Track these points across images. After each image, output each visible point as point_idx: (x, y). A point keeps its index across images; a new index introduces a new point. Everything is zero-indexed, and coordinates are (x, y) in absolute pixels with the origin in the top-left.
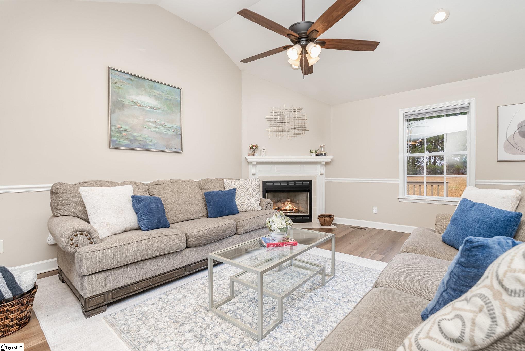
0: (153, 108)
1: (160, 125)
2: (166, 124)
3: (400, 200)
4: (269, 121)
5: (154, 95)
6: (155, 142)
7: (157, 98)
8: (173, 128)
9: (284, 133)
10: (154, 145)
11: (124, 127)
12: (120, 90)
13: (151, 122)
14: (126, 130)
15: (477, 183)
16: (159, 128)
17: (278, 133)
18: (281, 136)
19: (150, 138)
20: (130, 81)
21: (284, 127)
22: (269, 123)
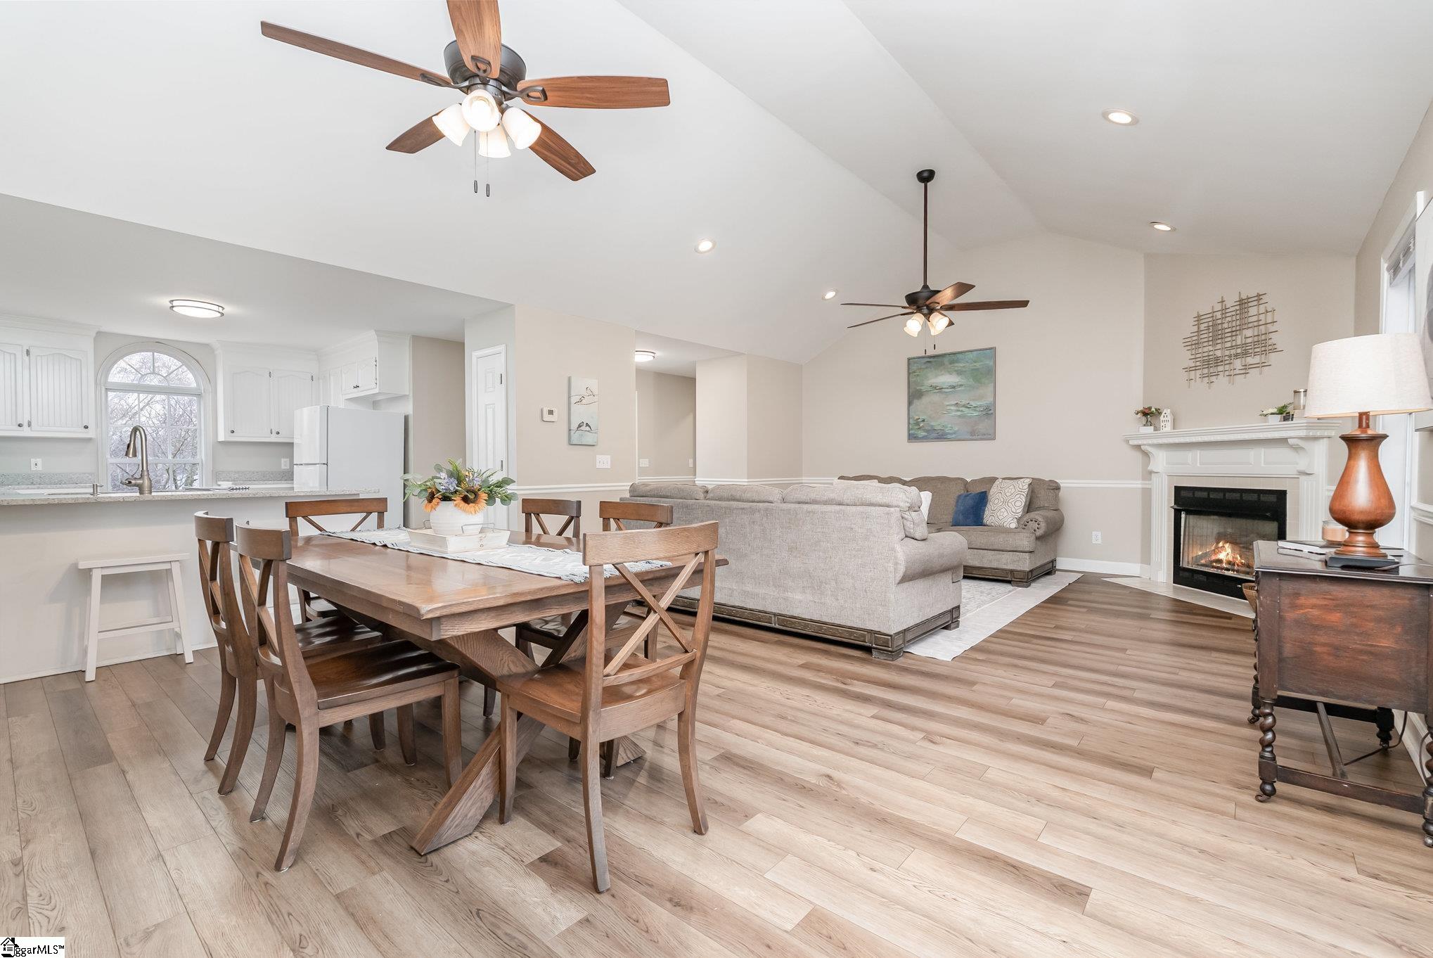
0: (954, 387)
1: (964, 406)
2: (972, 403)
4: (1189, 348)
5: (956, 371)
6: (956, 429)
7: (959, 373)
8: (981, 406)
9: (1220, 368)
10: (955, 433)
11: (922, 417)
12: (918, 378)
13: (952, 405)
14: (923, 421)
16: (962, 411)
17: (1206, 371)
18: (1213, 379)
19: (950, 425)
20: (929, 365)
21: (1219, 353)
22: (1189, 352)
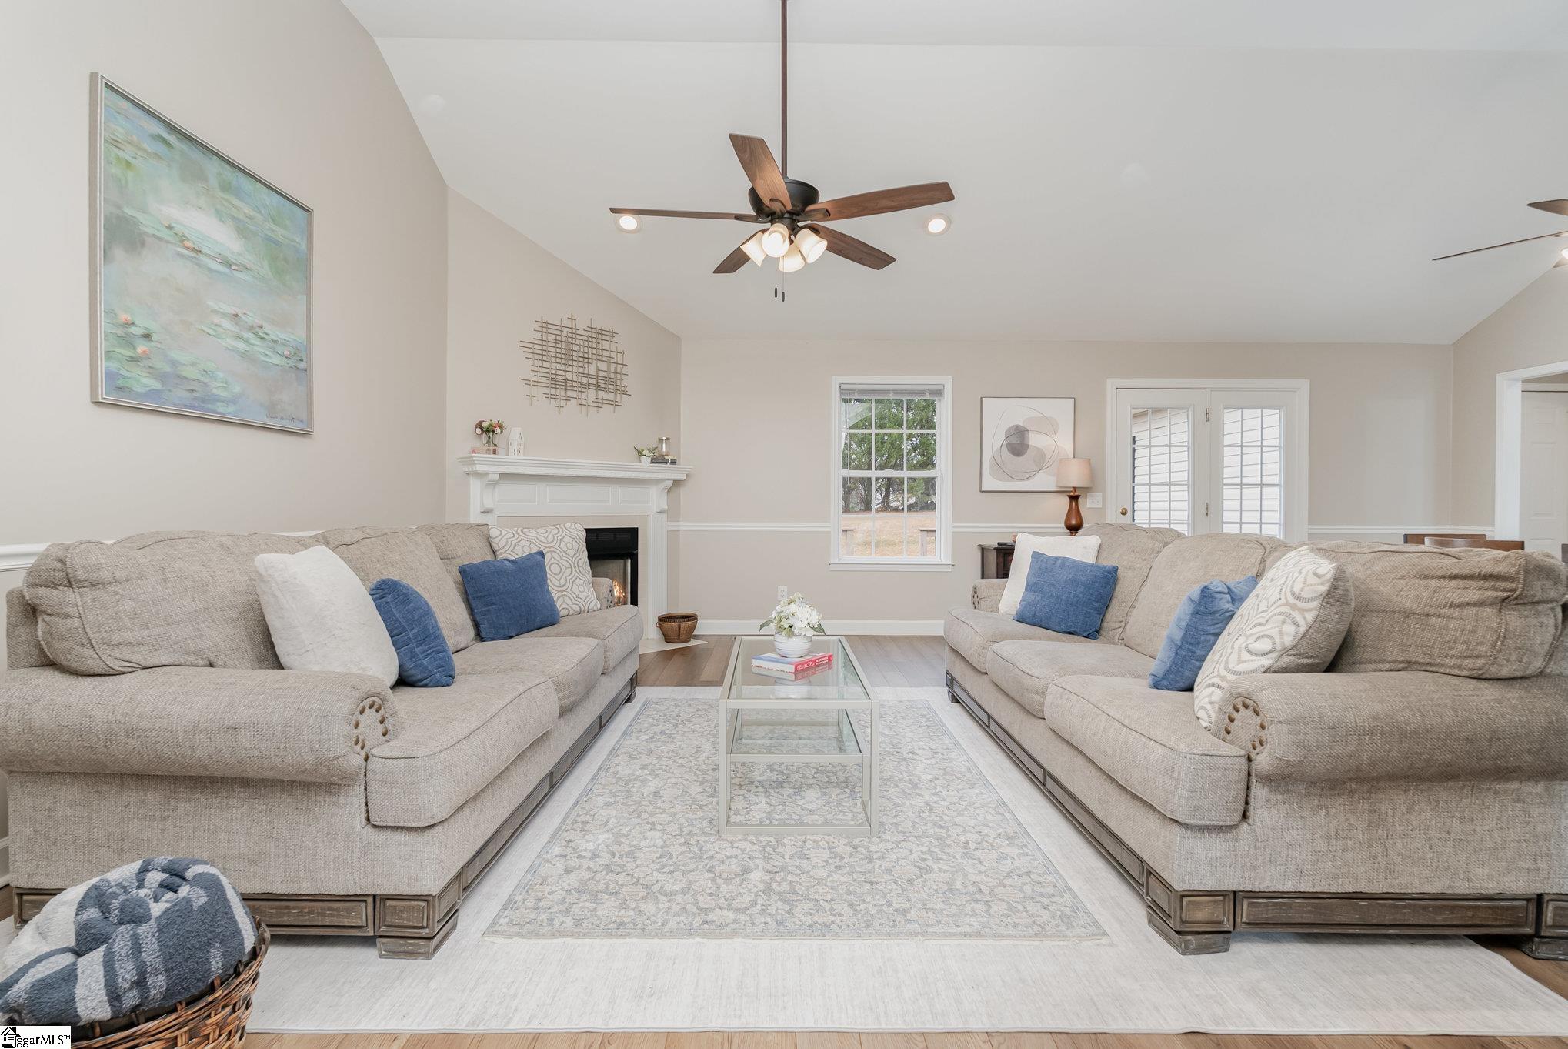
0: (229, 264)
1: (251, 329)
2: (268, 328)
3: (833, 568)
4: (531, 356)
5: (233, 218)
6: (237, 389)
7: (242, 230)
8: (285, 344)
9: (570, 394)
10: (233, 401)
11: (143, 323)
12: (130, 174)
13: (224, 315)
14: (147, 336)
15: (955, 530)
16: (247, 341)
17: (553, 391)
18: (563, 403)
19: (221, 375)
20: (161, 148)
21: (569, 376)
22: (531, 362)
